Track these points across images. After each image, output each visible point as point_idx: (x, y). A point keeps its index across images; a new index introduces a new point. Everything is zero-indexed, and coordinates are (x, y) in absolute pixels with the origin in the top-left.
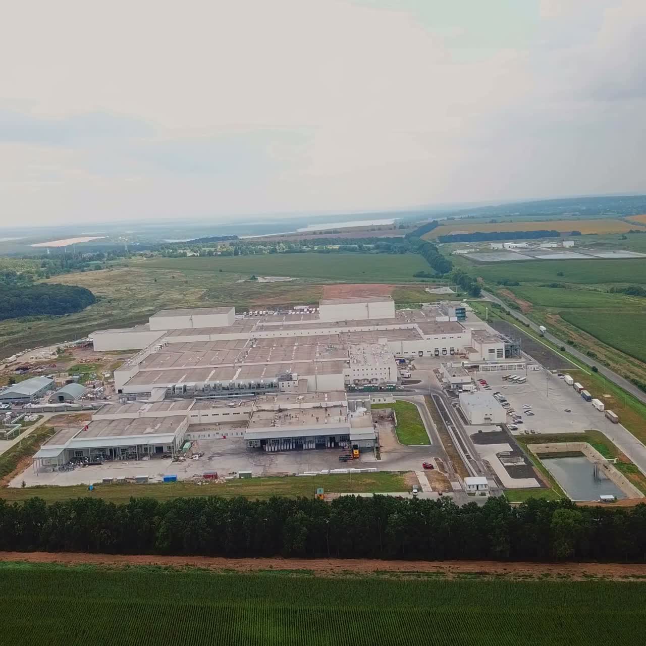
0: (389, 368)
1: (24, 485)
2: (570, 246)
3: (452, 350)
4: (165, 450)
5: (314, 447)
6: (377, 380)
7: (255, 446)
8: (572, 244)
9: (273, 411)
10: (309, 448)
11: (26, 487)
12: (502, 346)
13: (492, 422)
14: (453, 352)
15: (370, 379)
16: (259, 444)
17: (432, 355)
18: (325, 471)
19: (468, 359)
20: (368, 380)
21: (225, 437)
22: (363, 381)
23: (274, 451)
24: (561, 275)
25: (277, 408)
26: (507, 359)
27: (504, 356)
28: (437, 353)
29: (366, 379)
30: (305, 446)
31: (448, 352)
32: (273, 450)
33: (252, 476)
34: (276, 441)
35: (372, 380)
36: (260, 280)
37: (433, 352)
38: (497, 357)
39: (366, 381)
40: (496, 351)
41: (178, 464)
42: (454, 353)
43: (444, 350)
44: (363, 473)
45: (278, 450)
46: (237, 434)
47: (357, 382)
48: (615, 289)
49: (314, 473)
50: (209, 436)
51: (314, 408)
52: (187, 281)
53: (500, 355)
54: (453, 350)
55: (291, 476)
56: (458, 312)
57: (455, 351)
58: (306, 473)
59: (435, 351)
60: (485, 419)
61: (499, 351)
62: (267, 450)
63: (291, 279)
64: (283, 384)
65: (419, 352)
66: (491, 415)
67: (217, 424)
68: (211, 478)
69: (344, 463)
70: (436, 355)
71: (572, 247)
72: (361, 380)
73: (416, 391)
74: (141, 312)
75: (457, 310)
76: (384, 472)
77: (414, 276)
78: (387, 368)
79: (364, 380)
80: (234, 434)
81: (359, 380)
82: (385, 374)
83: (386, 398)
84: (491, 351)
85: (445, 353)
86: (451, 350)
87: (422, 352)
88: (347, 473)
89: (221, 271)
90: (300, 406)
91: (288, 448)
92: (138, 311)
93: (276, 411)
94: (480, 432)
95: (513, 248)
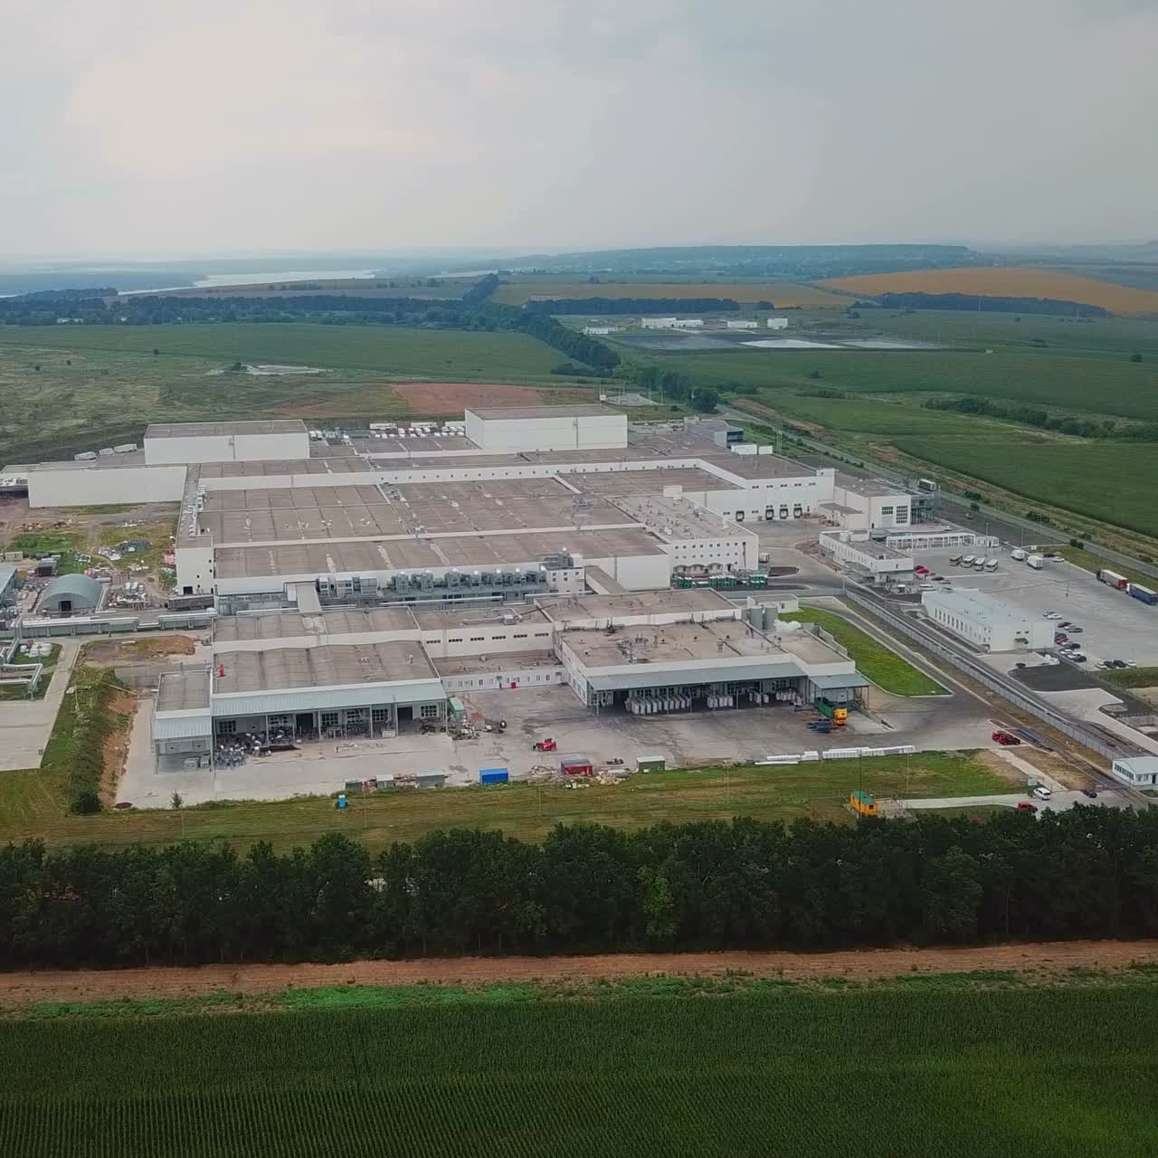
0: (744, 543)
1: (177, 801)
2: (781, 327)
3: (798, 509)
4: (417, 714)
5: (731, 704)
6: (719, 566)
7: (603, 704)
8: (784, 322)
9: (597, 630)
10: (721, 705)
11: (184, 805)
12: (906, 500)
13: (1029, 646)
14: (798, 514)
15: (706, 564)
16: (610, 700)
17: (760, 518)
18: (811, 755)
19: (839, 525)
20: (702, 567)
21: (514, 685)
22: (692, 569)
23: (652, 714)
24: (816, 376)
25: (604, 626)
26: (915, 526)
27: (909, 520)
28: (769, 515)
29: (698, 565)
30: (712, 702)
31: (791, 512)
32: (649, 711)
33: (666, 768)
34: (645, 693)
35: (711, 566)
36: (252, 371)
37: (762, 513)
38: (897, 522)
39: (698, 568)
40: (895, 510)
41: (471, 744)
42: (801, 514)
43: (784, 510)
44: (889, 756)
45: (659, 712)
46: (538, 678)
47: (681, 571)
48: (934, 402)
49: (791, 759)
50: (481, 682)
51: (677, 623)
52: (106, 370)
53: (901, 520)
54: (801, 509)
55: (745, 766)
56: (731, 438)
57: (803, 512)
58: (772, 759)
59: (767, 511)
60: (1018, 640)
61: (902, 509)
62: (636, 711)
63: (316, 371)
64: (565, 574)
65: (738, 513)
66: (1027, 632)
67: (483, 658)
68: (583, 773)
69: (824, 736)
70: (768, 519)
71: (786, 328)
72: (690, 567)
73: (811, 587)
74: (62, 429)
75: (729, 434)
76: (933, 753)
77: (553, 372)
78: (740, 544)
79: (695, 566)
80: (533, 679)
81: (685, 568)
82: (736, 554)
83: (785, 602)
84: (887, 510)
85: (784, 514)
86: (795, 509)
87: (742, 513)
88: (857, 756)
89: (156, 352)
90: (649, 620)
91: (677, 707)
92: (57, 427)
93: (603, 630)
94: (1021, 666)
95: (680, 327)
